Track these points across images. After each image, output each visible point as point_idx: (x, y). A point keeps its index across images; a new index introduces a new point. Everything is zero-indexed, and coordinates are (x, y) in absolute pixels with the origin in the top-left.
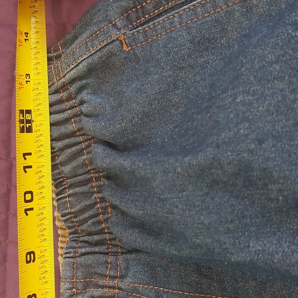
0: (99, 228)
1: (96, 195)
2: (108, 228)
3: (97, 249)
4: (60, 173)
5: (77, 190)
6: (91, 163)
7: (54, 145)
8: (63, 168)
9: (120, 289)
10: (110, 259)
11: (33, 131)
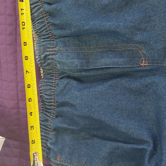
0: (47, 33)
1: (46, 22)
2: (50, 33)
3: (47, 40)
4: (34, 17)
5: (40, 21)
6: (44, 11)
7: (31, 7)
8: (34, 14)
9: (55, 51)
10: (51, 42)
11: (24, 1)
